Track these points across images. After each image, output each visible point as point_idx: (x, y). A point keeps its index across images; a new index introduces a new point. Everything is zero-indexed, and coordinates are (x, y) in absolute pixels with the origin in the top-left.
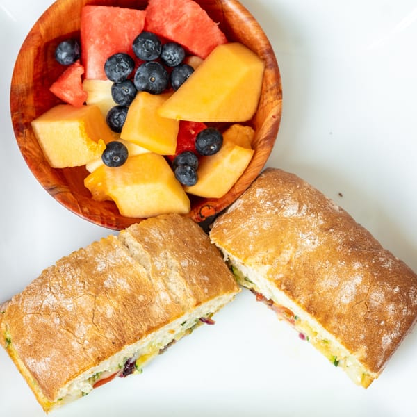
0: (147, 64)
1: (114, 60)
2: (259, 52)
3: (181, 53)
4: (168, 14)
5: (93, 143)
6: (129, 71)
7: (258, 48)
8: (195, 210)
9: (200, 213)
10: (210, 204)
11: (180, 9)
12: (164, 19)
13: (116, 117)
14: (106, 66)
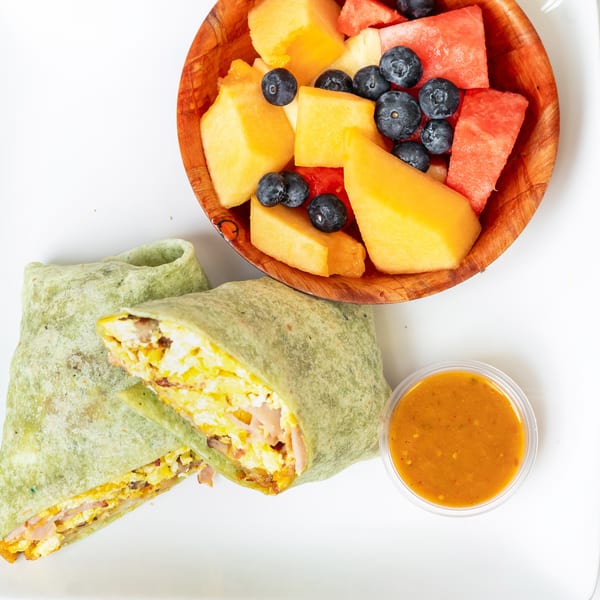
0: (413, 102)
1: (407, 55)
2: (471, 256)
3: (442, 147)
4: (492, 117)
5: (284, 49)
6: (398, 80)
7: (475, 254)
8: (229, 215)
9: (223, 221)
10: (240, 233)
11: (500, 130)
12: (483, 114)
13: (334, 80)
14: (397, 48)
